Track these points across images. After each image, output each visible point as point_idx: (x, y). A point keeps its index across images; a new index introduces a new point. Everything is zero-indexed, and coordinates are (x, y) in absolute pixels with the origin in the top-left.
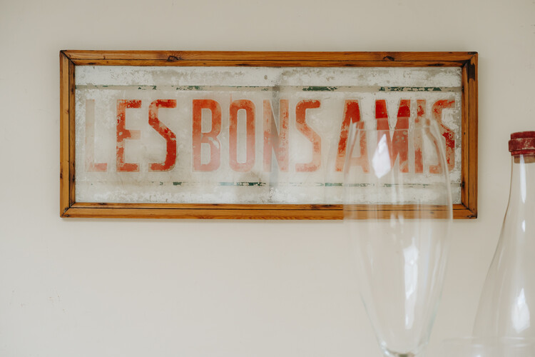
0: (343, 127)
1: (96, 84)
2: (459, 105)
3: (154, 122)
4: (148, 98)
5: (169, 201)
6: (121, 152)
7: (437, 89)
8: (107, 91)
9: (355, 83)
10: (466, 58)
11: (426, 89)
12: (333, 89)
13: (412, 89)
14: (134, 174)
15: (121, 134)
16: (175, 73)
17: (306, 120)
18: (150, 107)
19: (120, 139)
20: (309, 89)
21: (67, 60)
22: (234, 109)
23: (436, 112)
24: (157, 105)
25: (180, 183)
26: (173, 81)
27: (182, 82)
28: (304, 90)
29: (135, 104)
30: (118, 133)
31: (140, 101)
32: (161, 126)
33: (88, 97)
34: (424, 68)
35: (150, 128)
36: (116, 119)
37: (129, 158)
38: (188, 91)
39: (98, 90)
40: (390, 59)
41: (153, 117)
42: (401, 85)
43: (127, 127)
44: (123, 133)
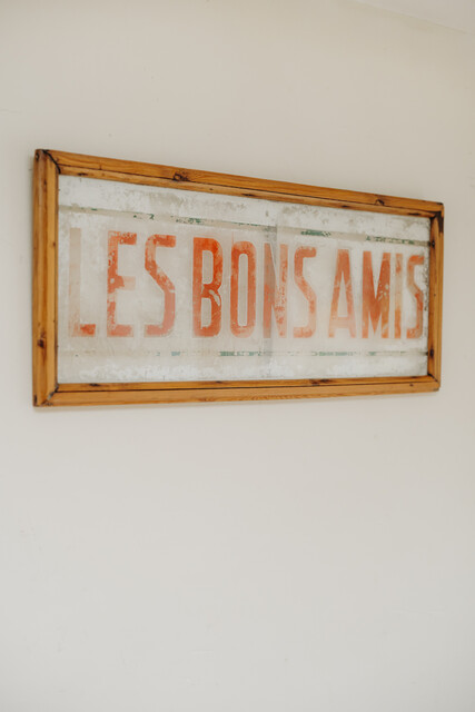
0: (336, 283)
1: (83, 206)
2: (427, 262)
3: (151, 266)
4: (144, 231)
5: (167, 379)
6: (112, 308)
7: (411, 243)
8: (96, 217)
9: (346, 228)
10: (437, 209)
11: (403, 241)
12: (328, 234)
13: (393, 240)
14: (127, 340)
15: (112, 281)
16: (175, 199)
17: (304, 272)
18: (147, 244)
19: (111, 289)
20: (307, 233)
21: (54, 165)
22: (236, 253)
23: (410, 269)
24: (155, 242)
25: (178, 353)
26: (173, 209)
27: (183, 213)
28: (302, 233)
29: (130, 239)
30: (109, 280)
31: (135, 235)
32: (158, 271)
33: (74, 224)
34: (402, 217)
35: (146, 274)
36: (107, 259)
37: (122, 318)
38: (189, 225)
39: (85, 215)
40: (381, 203)
41: (150, 259)
42: (383, 235)
43: (120, 272)
44: (115, 280)
